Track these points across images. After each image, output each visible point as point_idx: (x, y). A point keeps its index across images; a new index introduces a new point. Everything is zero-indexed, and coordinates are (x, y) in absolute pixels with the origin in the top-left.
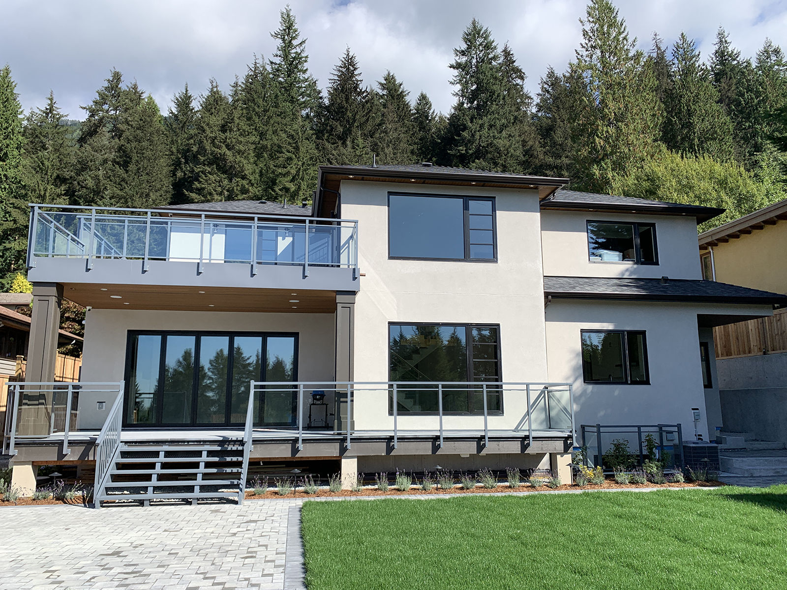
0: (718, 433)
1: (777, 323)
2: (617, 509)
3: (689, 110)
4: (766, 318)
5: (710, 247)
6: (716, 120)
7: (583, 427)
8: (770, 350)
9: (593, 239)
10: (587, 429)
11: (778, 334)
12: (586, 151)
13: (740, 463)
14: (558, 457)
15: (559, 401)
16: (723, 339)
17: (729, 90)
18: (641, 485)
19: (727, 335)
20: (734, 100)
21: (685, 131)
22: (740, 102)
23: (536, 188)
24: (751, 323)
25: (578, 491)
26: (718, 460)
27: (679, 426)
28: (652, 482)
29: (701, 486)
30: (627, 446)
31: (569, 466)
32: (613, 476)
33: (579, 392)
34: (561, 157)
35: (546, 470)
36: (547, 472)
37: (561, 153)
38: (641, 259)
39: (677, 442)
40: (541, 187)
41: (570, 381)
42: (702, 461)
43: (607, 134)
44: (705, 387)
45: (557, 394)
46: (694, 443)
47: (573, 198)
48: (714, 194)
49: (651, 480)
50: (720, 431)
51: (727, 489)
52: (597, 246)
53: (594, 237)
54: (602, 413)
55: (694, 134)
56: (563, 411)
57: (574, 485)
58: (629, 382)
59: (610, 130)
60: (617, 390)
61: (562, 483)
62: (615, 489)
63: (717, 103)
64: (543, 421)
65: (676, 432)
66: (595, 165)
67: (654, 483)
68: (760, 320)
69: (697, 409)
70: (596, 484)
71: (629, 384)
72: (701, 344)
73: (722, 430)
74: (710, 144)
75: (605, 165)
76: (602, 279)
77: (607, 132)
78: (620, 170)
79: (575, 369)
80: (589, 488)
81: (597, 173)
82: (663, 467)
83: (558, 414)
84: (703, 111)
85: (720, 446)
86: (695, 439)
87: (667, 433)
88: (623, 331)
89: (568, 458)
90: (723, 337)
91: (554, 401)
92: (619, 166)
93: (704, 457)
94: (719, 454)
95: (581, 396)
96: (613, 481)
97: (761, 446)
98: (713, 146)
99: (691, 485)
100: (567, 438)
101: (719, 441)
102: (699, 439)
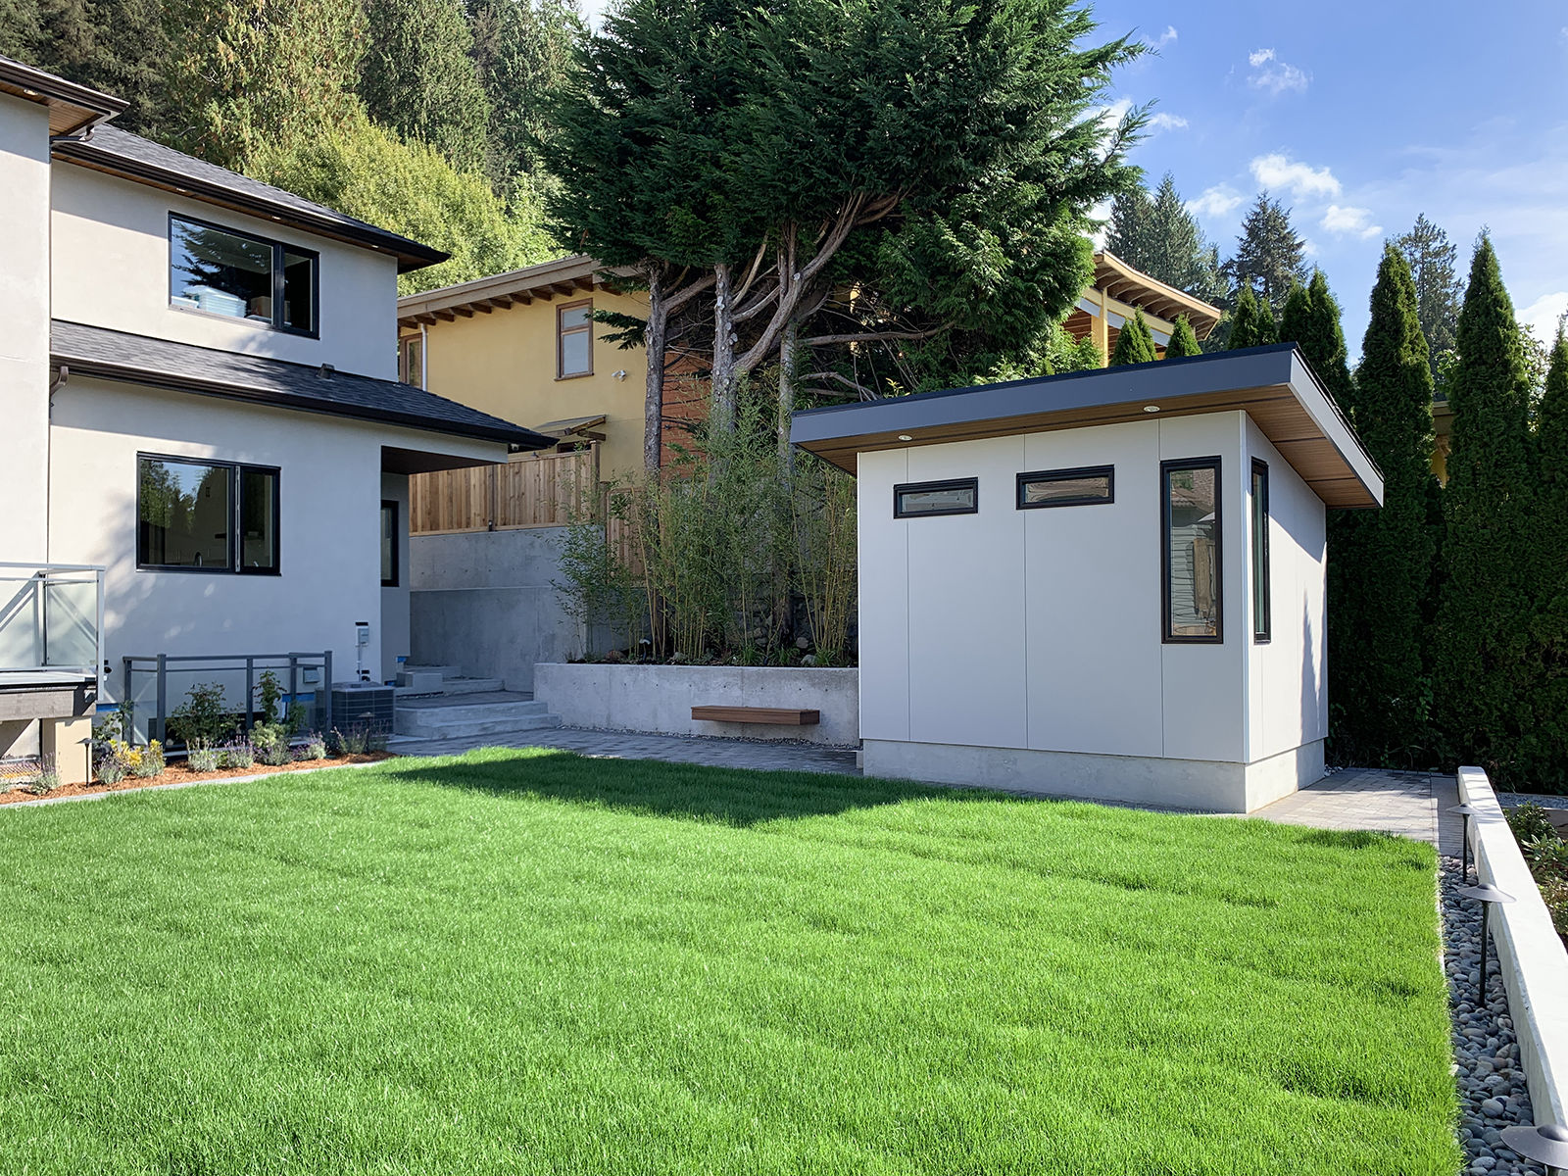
0: (400, 668)
1: (514, 479)
2: (176, 820)
3: (416, 51)
4: (499, 465)
5: (422, 325)
6: (462, 88)
7: (128, 662)
8: (499, 523)
9: (192, 263)
10: (135, 665)
11: (514, 496)
12: (195, 62)
13: (429, 718)
14: (60, 726)
15: (72, 606)
16: (428, 499)
17: (489, 38)
18: (241, 770)
19: (434, 491)
20: (498, 61)
21: (406, 91)
22: (506, 68)
23: (43, 102)
24: (475, 474)
25: (99, 795)
26: (391, 715)
27: (328, 655)
28: (264, 764)
29: (356, 762)
30: (221, 696)
31: (83, 745)
32: (185, 758)
33: (124, 586)
34: (137, 60)
35: (28, 756)
36: (32, 761)
37: (138, 51)
38: (283, 320)
39: (321, 685)
40: (56, 103)
41: (104, 563)
42: (362, 718)
43: (246, 40)
44: (384, 583)
45: (70, 591)
46: (353, 686)
47: (141, 153)
48: (442, 226)
49: (263, 759)
50: (405, 663)
51: (396, 764)
52: (199, 278)
53: (194, 259)
54: (174, 632)
55: (422, 102)
56: (80, 628)
57: (93, 784)
58: (238, 570)
59: (252, 34)
60: (211, 585)
61: (64, 781)
62: (184, 782)
63: (468, 55)
64: (29, 650)
65: (321, 666)
66: (215, 103)
67: (269, 764)
68: (489, 468)
69: (366, 624)
70: (145, 776)
71: (238, 573)
72: (385, 504)
73: (407, 662)
74: (448, 130)
75: (238, 108)
76: (196, 349)
77: (247, 36)
78: (268, 129)
79: (118, 536)
80: (127, 785)
81: (218, 120)
82: (292, 733)
83: (68, 635)
84: (441, 62)
85: (399, 691)
86: (356, 679)
87: (305, 669)
88: (234, 465)
89: (83, 727)
90: (428, 495)
91: (60, 605)
92: (268, 119)
93: (364, 711)
94: (395, 704)
95: (127, 595)
96: (185, 767)
97: (467, 687)
98: (452, 135)
99: (338, 762)
100: (83, 685)
101: (399, 682)
102: (364, 678)
